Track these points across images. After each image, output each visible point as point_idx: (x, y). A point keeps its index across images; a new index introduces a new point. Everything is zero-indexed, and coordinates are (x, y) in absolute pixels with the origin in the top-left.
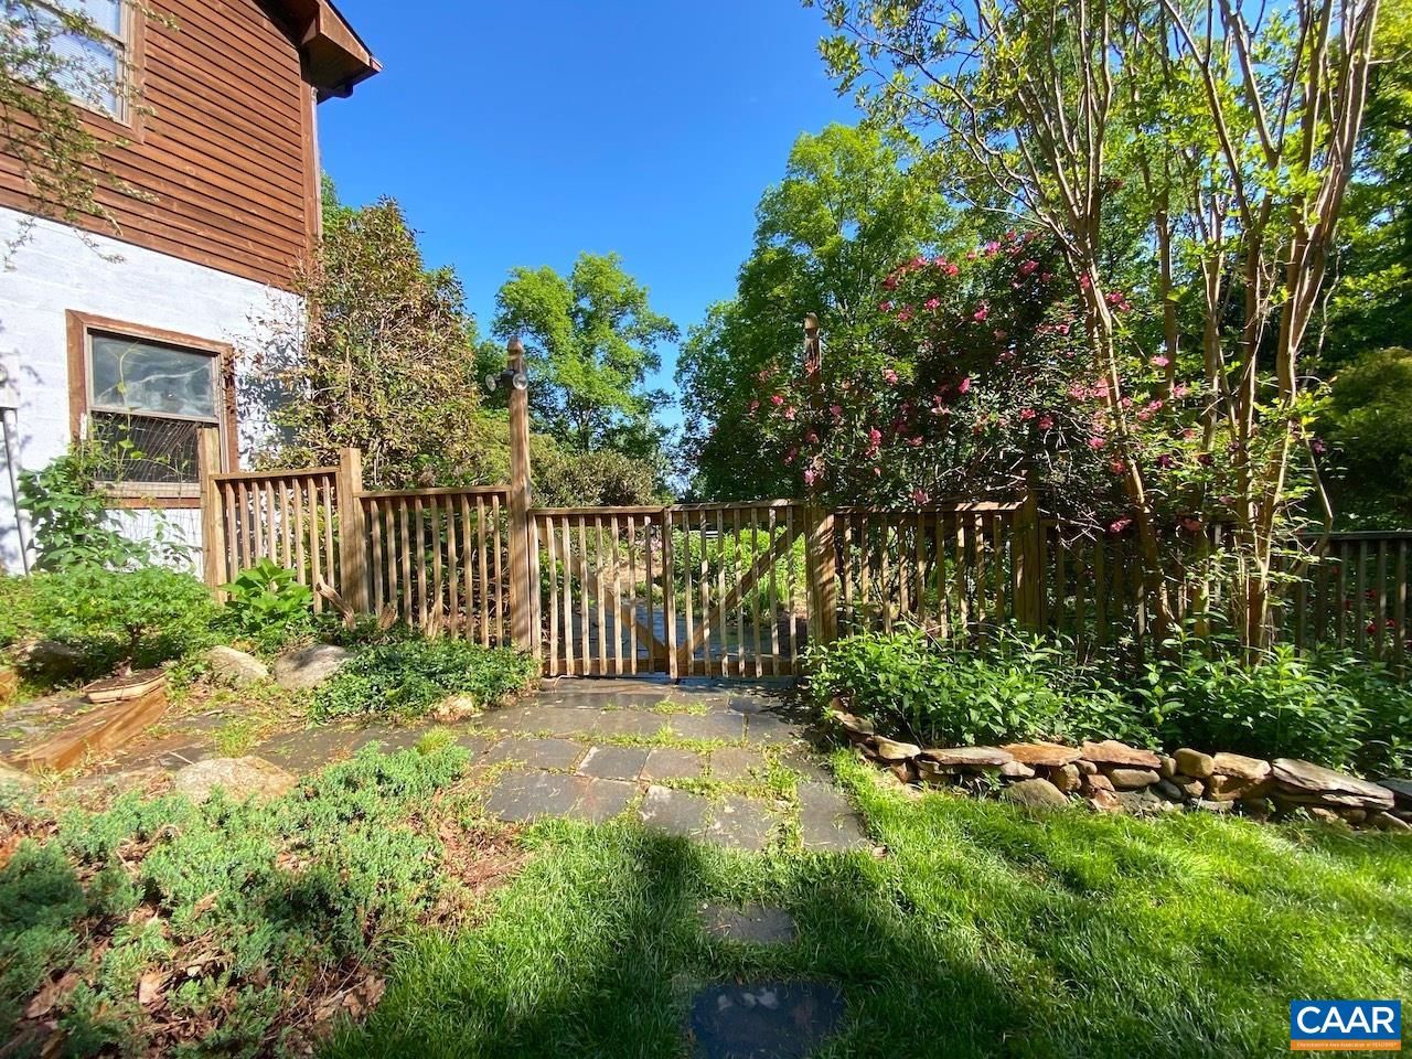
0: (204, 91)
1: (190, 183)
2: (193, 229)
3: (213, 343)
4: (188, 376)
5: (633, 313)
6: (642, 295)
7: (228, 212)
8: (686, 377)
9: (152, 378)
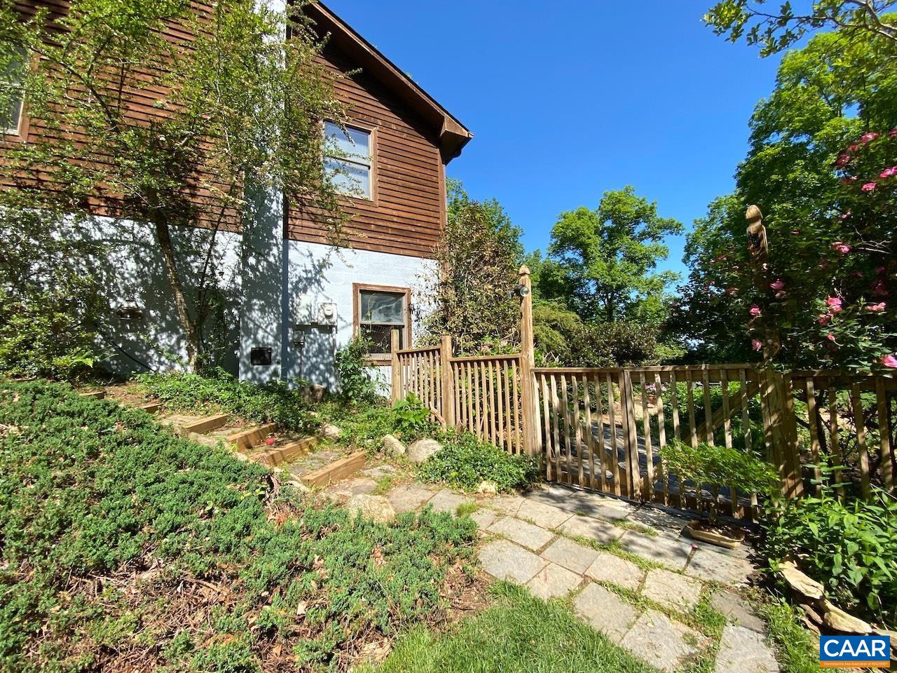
0: (400, 176)
1: (395, 219)
2: (396, 239)
3: (403, 289)
4: (393, 305)
5: (645, 222)
6: (652, 208)
7: (410, 228)
8: (692, 258)
9: (381, 308)
